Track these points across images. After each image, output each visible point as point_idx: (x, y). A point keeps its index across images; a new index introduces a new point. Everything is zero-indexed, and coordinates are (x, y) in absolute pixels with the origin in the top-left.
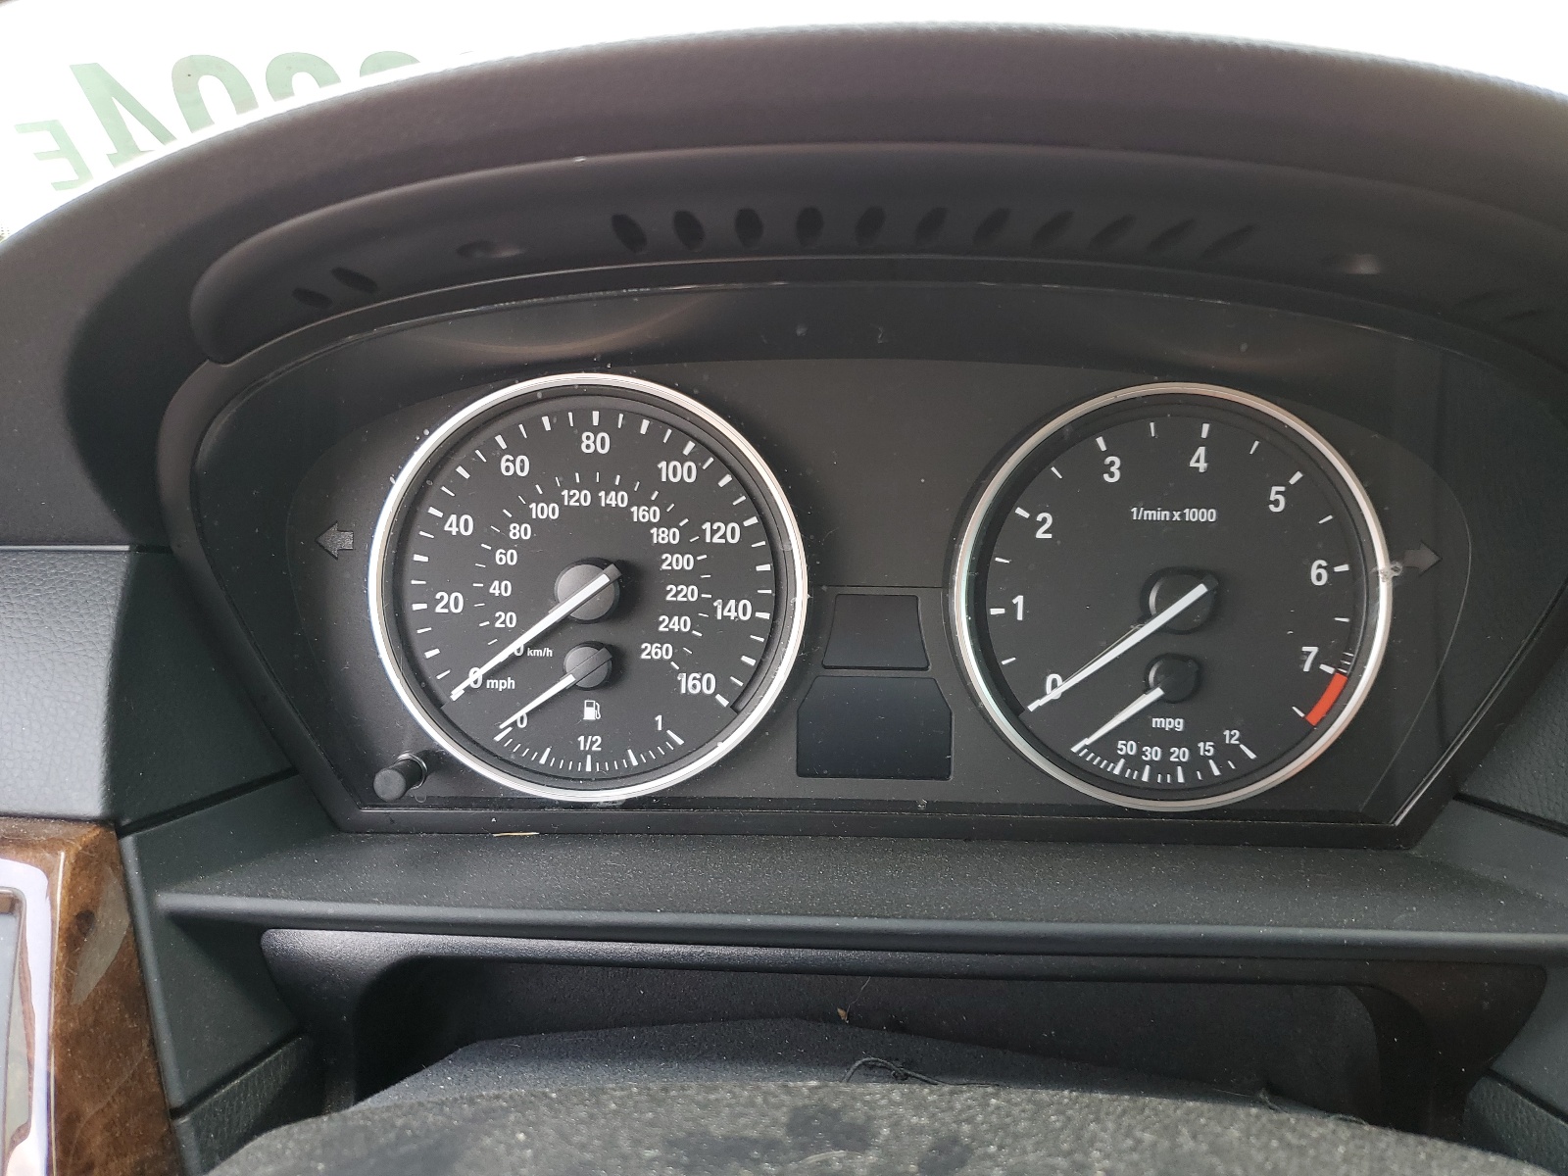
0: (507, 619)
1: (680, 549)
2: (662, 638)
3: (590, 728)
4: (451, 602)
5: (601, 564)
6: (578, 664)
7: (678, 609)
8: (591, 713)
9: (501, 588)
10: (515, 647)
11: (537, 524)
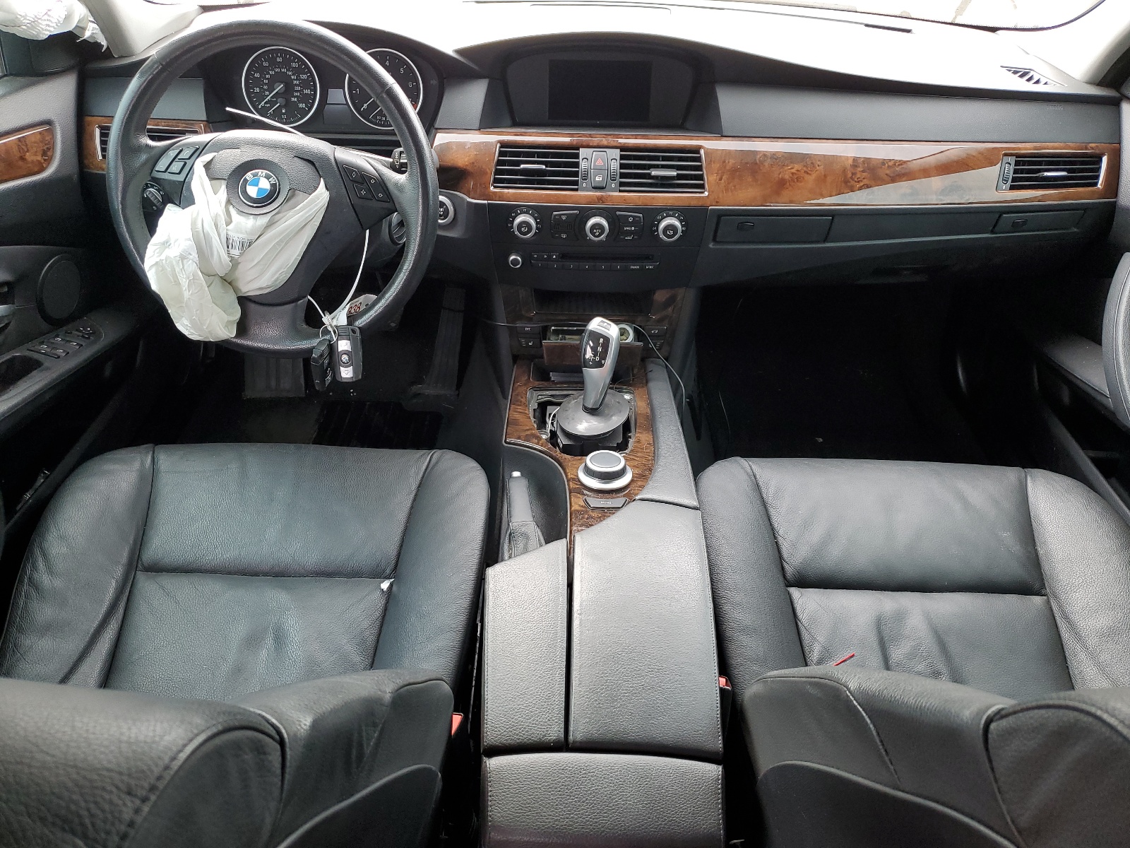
0: (267, 93)
1: (297, 80)
2: (295, 97)
3: (284, 114)
4: (257, 90)
5: (282, 82)
6: (281, 101)
7: (297, 91)
8: (283, 111)
9: (266, 87)
10: (269, 98)
11: (271, 75)
